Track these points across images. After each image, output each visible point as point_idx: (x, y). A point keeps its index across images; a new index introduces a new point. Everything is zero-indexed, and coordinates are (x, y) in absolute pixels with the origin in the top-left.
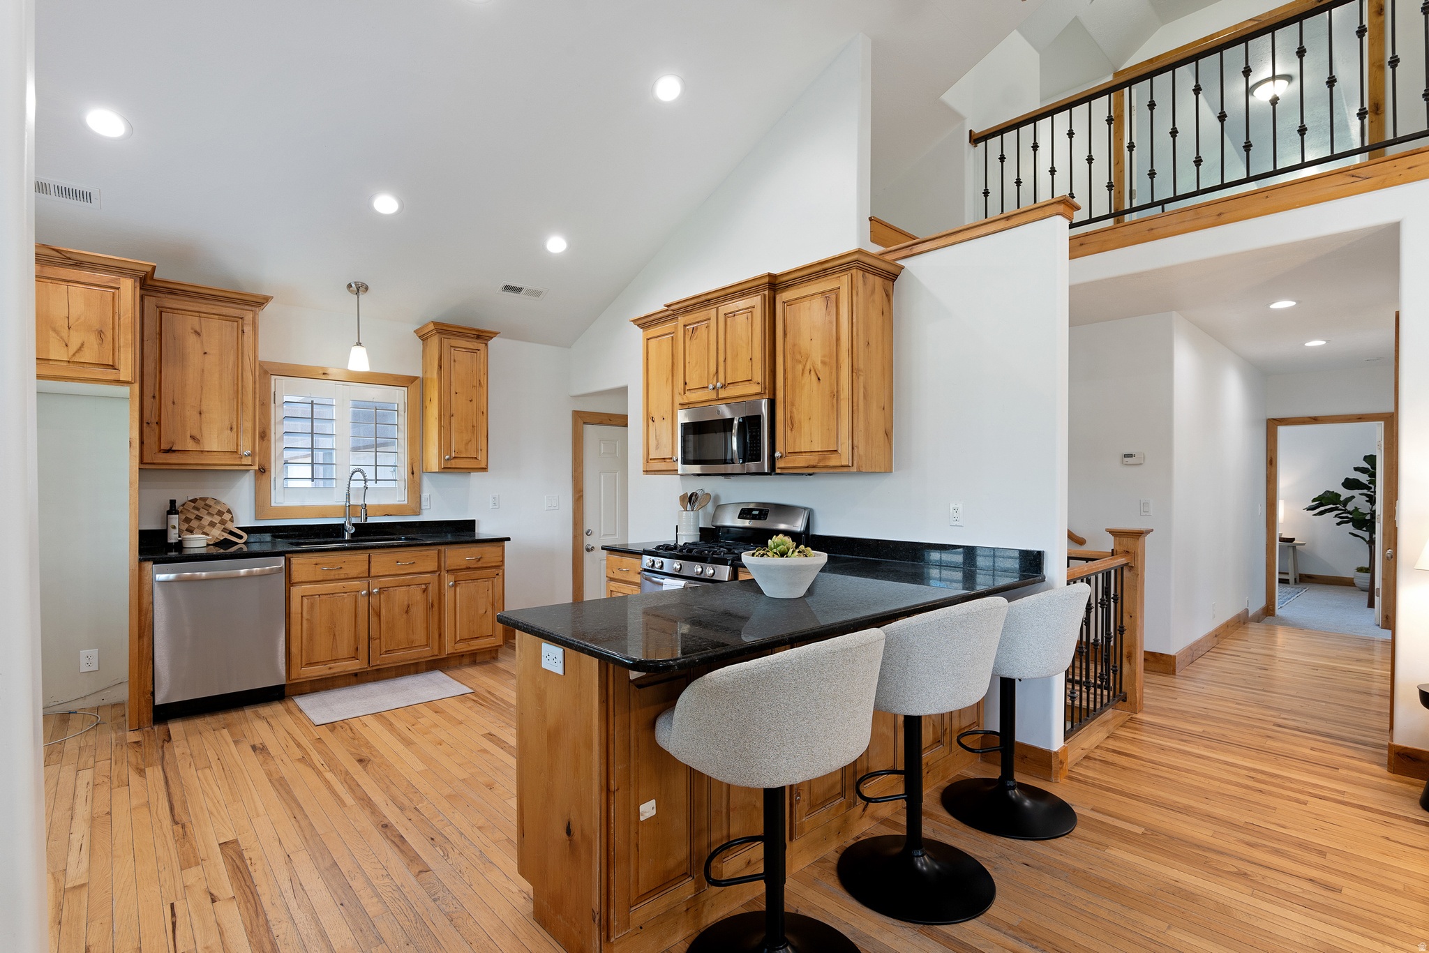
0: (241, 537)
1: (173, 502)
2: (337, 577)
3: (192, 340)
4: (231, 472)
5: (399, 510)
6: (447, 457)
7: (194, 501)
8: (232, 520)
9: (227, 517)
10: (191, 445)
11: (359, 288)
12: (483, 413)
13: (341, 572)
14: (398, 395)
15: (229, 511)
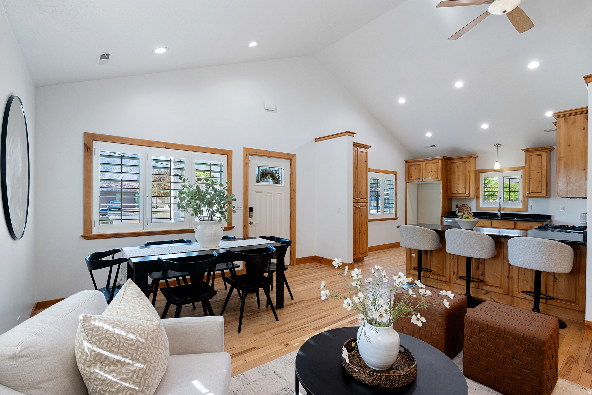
0: (472, 214)
1: (457, 205)
2: (482, 226)
3: (457, 168)
4: (469, 199)
5: (519, 210)
6: (527, 193)
7: (462, 205)
8: (470, 210)
9: (469, 209)
10: (456, 192)
11: (498, 145)
12: (544, 176)
13: (483, 225)
14: (520, 173)
15: (470, 208)
